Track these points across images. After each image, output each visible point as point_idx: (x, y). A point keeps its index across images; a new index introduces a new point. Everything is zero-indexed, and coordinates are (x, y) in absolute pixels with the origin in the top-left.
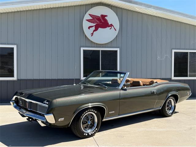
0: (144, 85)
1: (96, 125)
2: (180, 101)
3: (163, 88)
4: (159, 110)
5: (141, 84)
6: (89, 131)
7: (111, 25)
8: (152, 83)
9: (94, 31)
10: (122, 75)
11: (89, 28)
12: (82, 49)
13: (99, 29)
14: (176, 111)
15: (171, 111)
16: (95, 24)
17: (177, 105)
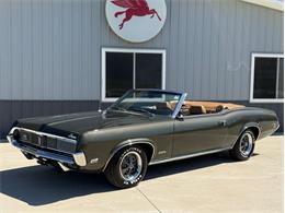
0: (208, 112)
1: (139, 170)
2: (262, 137)
3: (235, 118)
4: (230, 151)
5: (204, 110)
6: (132, 179)
7: (153, 11)
8: (220, 109)
9: (125, 20)
10: (176, 97)
11: (116, 15)
12: (104, 51)
13: (134, 17)
14: (254, 152)
15: (247, 153)
16: (125, 9)
17: (256, 142)
